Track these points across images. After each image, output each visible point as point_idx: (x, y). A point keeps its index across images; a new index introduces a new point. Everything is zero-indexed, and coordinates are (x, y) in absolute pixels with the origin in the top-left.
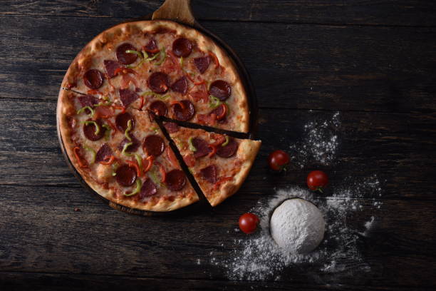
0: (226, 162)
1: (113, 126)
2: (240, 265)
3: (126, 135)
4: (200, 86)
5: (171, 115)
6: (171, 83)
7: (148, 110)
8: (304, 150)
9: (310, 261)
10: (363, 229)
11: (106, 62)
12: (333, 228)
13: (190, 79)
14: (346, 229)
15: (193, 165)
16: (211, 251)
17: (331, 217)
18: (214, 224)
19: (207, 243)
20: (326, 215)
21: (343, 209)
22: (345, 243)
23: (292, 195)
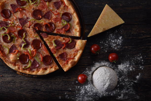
0: (70, 51)
1: (17, 36)
2: (79, 98)
3: (23, 40)
4: (57, 16)
5: (44, 30)
6: (43, 15)
7: (33, 28)
8: (107, 44)
9: (111, 95)
10: (135, 79)
11: (11, 5)
12: (122, 79)
13: (52, 12)
14: (127, 79)
15: (55, 53)
16: (66, 92)
17: (120, 74)
18: (66, 80)
19: (63, 89)
20: (118, 73)
21: (126, 70)
22: (127, 86)
23: (102, 65)
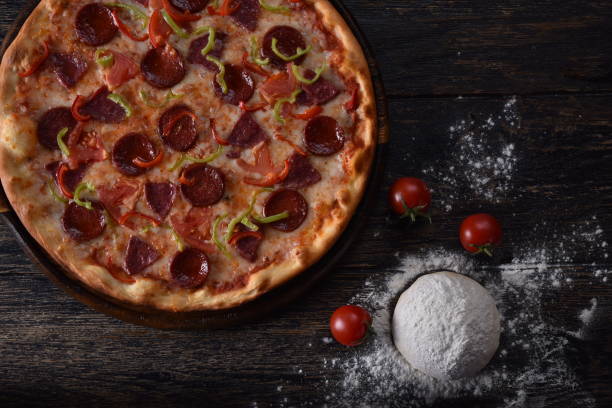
8: (451, 176)
9: (476, 392)
10: (576, 324)
12: (517, 325)
14: (542, 326)
16: (279, 384)
17: (511, 304)
18: (280, 331)
19: (270, 369)
20: (501, 301)
21: (535, 286)
22: (541, 355)
23: (433, 266)
